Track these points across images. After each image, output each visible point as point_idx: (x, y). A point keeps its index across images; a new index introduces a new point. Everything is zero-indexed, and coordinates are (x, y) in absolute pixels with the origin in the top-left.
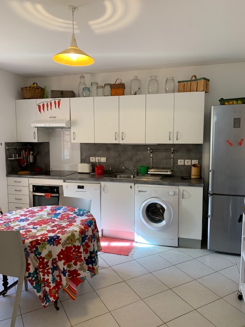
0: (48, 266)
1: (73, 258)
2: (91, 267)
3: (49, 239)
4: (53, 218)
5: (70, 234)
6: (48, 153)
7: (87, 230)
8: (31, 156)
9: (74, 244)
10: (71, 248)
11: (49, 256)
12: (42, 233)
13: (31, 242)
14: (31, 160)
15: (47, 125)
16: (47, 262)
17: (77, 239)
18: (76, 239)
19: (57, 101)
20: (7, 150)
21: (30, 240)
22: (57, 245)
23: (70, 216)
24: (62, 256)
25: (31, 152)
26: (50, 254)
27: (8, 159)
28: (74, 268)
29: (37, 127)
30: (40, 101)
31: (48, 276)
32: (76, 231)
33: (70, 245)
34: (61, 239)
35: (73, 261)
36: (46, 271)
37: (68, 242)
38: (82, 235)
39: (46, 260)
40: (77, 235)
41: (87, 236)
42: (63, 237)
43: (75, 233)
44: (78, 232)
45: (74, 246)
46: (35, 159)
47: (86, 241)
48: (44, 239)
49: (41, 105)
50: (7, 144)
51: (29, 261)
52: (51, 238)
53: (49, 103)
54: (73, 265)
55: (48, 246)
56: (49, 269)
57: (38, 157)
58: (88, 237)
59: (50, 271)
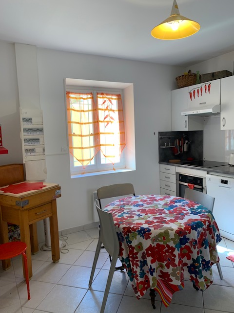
0: (137, 258)
1: (165, 258)
2: (195, 278)
3: (140, 229)
4: (165, 210)
5: (163, 231)
6: (202, 142)
7: (188, 232)
8: (185, 146)
9: (168, 243)
10: (163, 247)
11: (139, 247)
12: (139, 222)
13: (124, 228)
14: (185, 149)
15: (195, 112)
16: (137, 253)
17: (172, 239)
18: (170, 238)
19: (207, 85)
20: (160, 139)
21: (125, 226)
22: (147, 239)
23: (183, 211)
24: (150, 252)
25: (187, 141)
26: (140, 246)
27: (161, 147)
28: (166, 270)
29: (189, 115)
30: (191, 88)
31: (137, 268)
32: (172, 230)
33: (162, 243)
34: (151, 234)
35: (166, 262)
36: (135, 262)
37: (160, 239)
38: (180, 235)
39: (135, 251)
40: (172, 234)
41: (188, 239)
42: (154, 232)
43: (170, 231)
44: (174, 231)
45: (168, 246)
46: (189, 147)
47: (187, 244)
48: (135, 228)
49: (192, 92)
50: (160, 133)
51: (123, 247)
52: (143, 229)
53: (200, 89)
54: (165, 267)
55: (138, 237)
56: (138, 261)
57: (192, 146)
58: (190, 240)
59: (139, 263)
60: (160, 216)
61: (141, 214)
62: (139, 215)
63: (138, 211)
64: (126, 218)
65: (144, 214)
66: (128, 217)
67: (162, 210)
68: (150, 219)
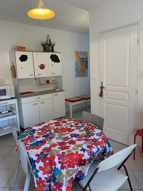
4: (53, 132)
60: (58, 127)
61: (70, 127)
62: (72, 126)
63: (73, 130)
64: (79, 124)
65: (69, 127)
66: (78, 124)
67: (55, 132)
68: (64, 124)
